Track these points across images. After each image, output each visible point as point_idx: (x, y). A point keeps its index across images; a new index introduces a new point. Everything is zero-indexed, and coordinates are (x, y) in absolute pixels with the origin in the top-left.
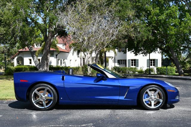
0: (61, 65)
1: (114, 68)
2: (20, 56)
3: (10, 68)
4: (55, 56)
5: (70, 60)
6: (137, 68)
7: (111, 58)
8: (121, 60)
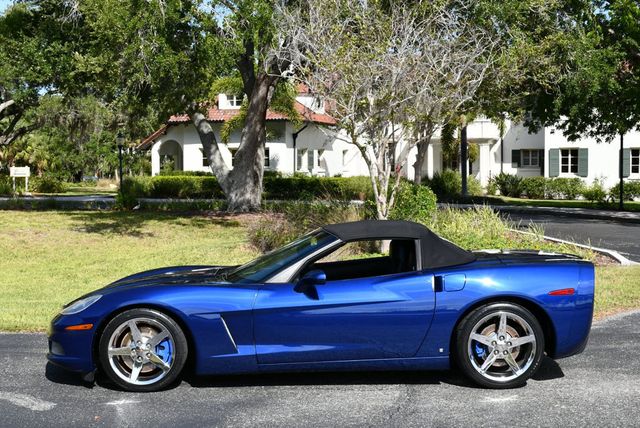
0: (310, 170)
1: (497, 178)
2: (169, 137)
3: (136, 182)
4: (289, 138)
5: (344, 152)
6: (582, 179)
7: (490, 142)
8: (526, 152)
